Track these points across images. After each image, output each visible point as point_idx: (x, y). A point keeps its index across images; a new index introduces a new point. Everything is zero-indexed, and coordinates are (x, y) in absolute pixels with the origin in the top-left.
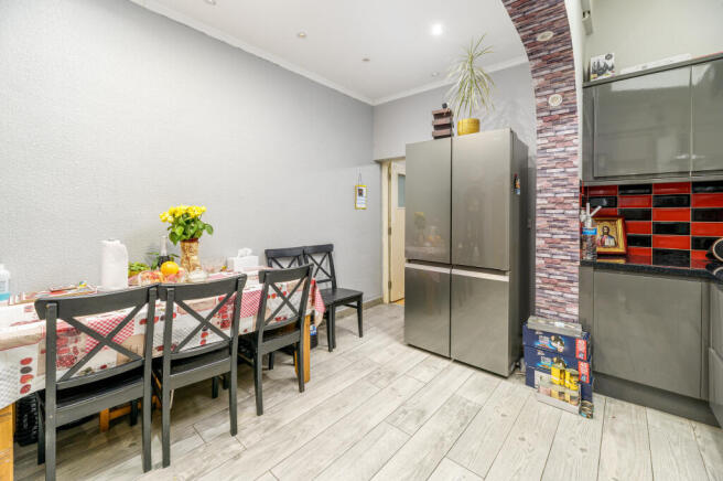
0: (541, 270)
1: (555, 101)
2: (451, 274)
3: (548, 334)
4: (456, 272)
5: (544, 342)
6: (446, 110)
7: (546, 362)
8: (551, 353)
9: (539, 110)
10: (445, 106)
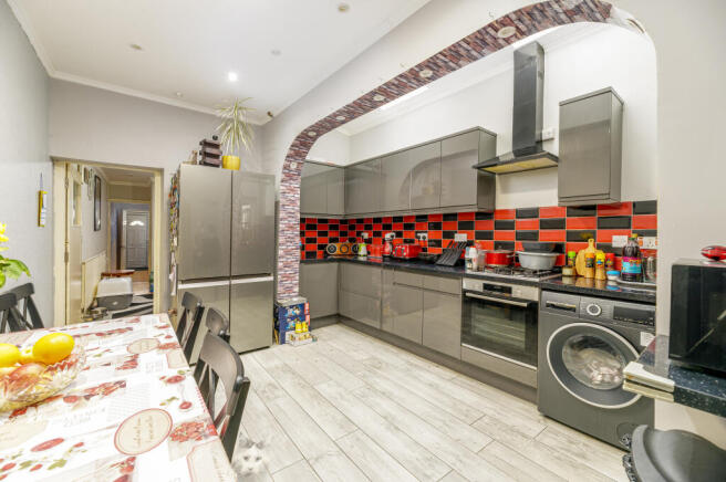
0: (281, 269)
1: (294, 166)
2: (230, 286)
3: (291, 307)
4: (234, 282)
5: (291, 312)
6: (216, 142)
7: (291, 324)
8: (293, 318)
9: (285, 168)
10: (215, 138)
